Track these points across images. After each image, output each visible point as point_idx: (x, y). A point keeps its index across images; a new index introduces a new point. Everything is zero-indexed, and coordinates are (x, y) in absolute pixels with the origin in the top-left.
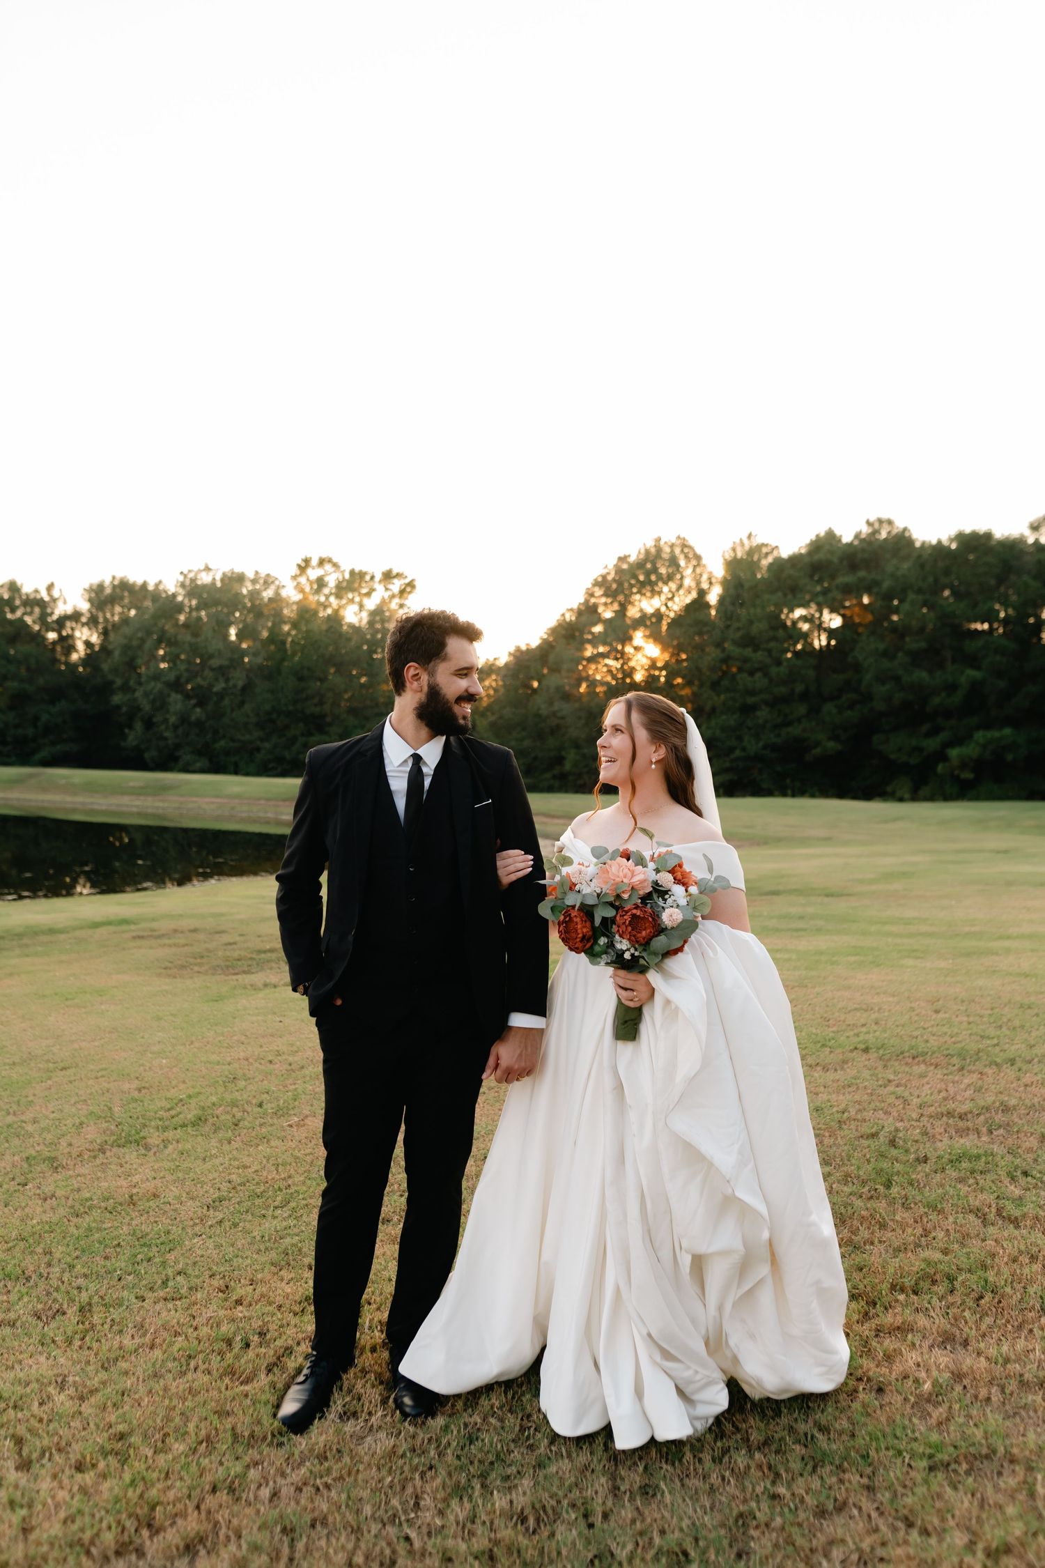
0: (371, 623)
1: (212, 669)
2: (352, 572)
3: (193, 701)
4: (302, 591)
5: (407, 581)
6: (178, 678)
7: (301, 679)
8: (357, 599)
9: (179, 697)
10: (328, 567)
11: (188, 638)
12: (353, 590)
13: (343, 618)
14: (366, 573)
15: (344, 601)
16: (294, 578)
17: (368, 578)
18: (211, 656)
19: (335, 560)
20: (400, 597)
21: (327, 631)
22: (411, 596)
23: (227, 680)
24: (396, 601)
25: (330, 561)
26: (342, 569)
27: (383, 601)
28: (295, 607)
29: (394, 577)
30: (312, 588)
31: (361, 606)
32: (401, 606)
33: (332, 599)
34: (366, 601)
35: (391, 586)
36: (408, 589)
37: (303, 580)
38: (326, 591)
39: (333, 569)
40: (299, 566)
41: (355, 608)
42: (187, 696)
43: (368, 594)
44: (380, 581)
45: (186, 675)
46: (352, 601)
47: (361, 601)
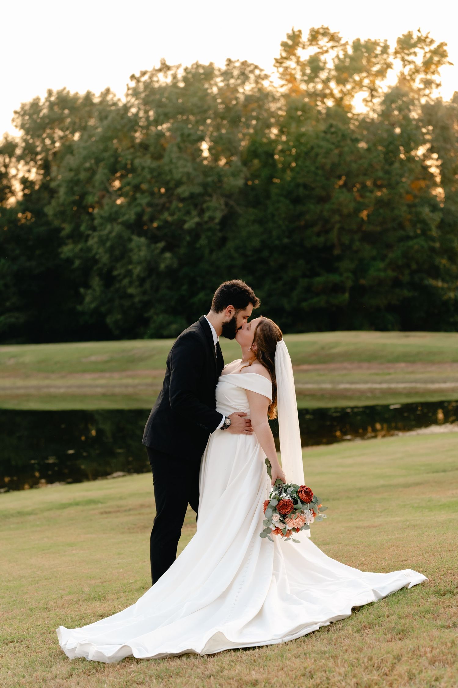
0: (385, 114)
1: (182, 200)
2: (357, 45)
3: (161, 245)
4: (292, 79)
5: (433, 47)
6: (140, 216)
7: (296, 201)
8: (366, 82)
9: (143, 240)
10: (323, 42)
11: (148, 162)
12: (359, 70)
13: (350, 107)
14: (376, 44)
15: (349, 87)
16: (279, 62)
17: (378, 50)
18: (179, 183)
19: (332, 31)
20: (426, 73)
21: (325, 132)
22: (441, 69)
23: (202, 212)
24: (421, 76)
25: (325, 33)
26: (343, 42)
27: (403, 79)
28: (282, 102)
29: (415, 45)
30: (304, 74)
31: (373, 90)
32: (428, 83)
33: (333, 84)
34: (379, 82)
35: (411, 58)
36: (436, 59)
37: (291, 64)
38: (323, 75)
39: (331, 44)
40: (284, 45)
41: (365, 94)
42: (154, 238)
43: (381, 73)
44: (396, 53)
45: (149, 210)
46: (359, 85)
47: (373, 82)
